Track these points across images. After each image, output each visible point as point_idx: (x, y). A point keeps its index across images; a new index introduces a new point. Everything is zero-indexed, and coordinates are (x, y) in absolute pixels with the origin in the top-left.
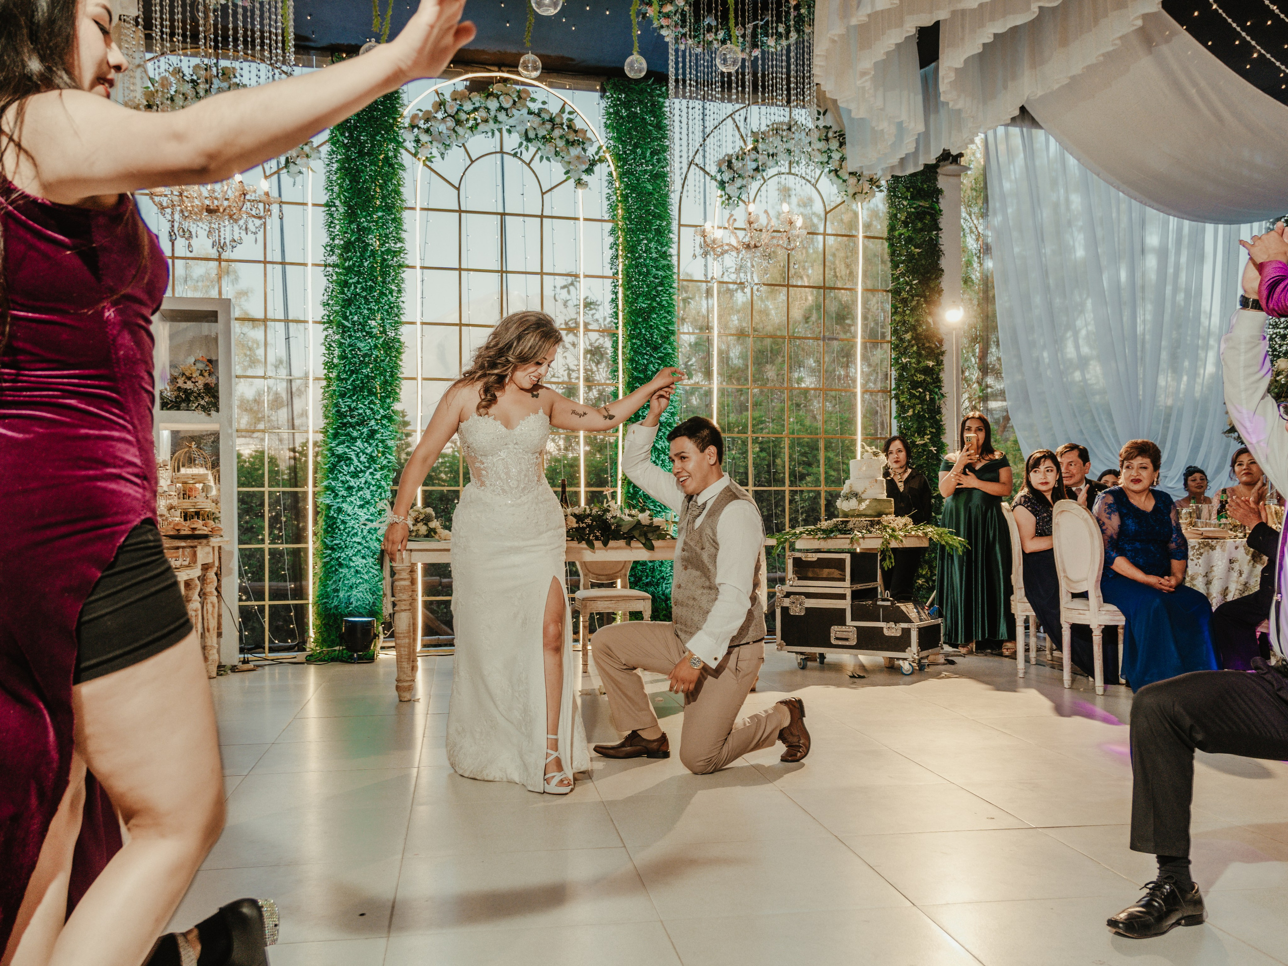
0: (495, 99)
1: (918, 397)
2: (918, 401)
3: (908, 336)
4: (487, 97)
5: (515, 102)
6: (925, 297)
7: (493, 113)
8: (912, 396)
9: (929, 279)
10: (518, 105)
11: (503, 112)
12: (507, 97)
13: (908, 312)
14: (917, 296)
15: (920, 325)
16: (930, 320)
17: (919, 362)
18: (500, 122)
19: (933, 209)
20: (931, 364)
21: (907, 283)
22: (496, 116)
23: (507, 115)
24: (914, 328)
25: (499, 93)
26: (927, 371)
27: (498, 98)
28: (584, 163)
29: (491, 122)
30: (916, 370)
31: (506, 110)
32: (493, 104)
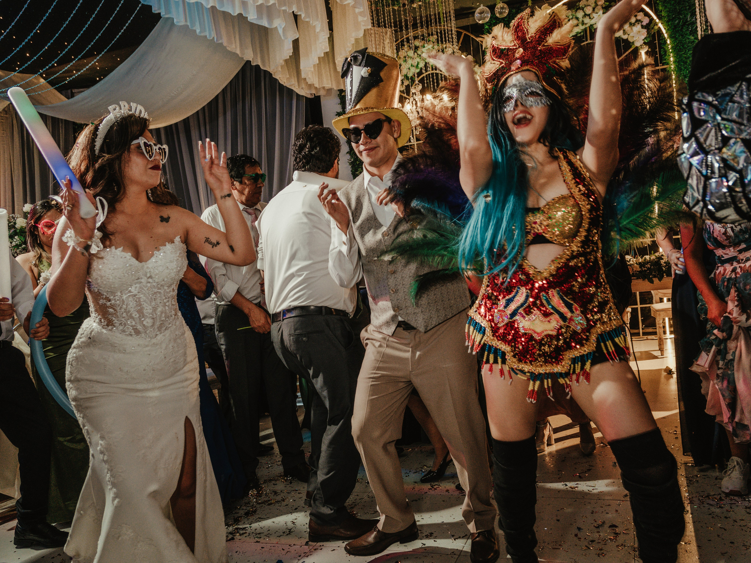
0: (581, 11)
4: (576, 11)
5: (594, 9)
7: (581, 20)
10: (596, 10)
11: (587, 18)
12: (588, 7)
18: (586, 24)
22: (583, 21)
23: (590, 18)
25: (583, 6)
27: (583, 9)
28: (643, 34)
29: (580, 25)
31: (589, 15)
32: (580, 14)
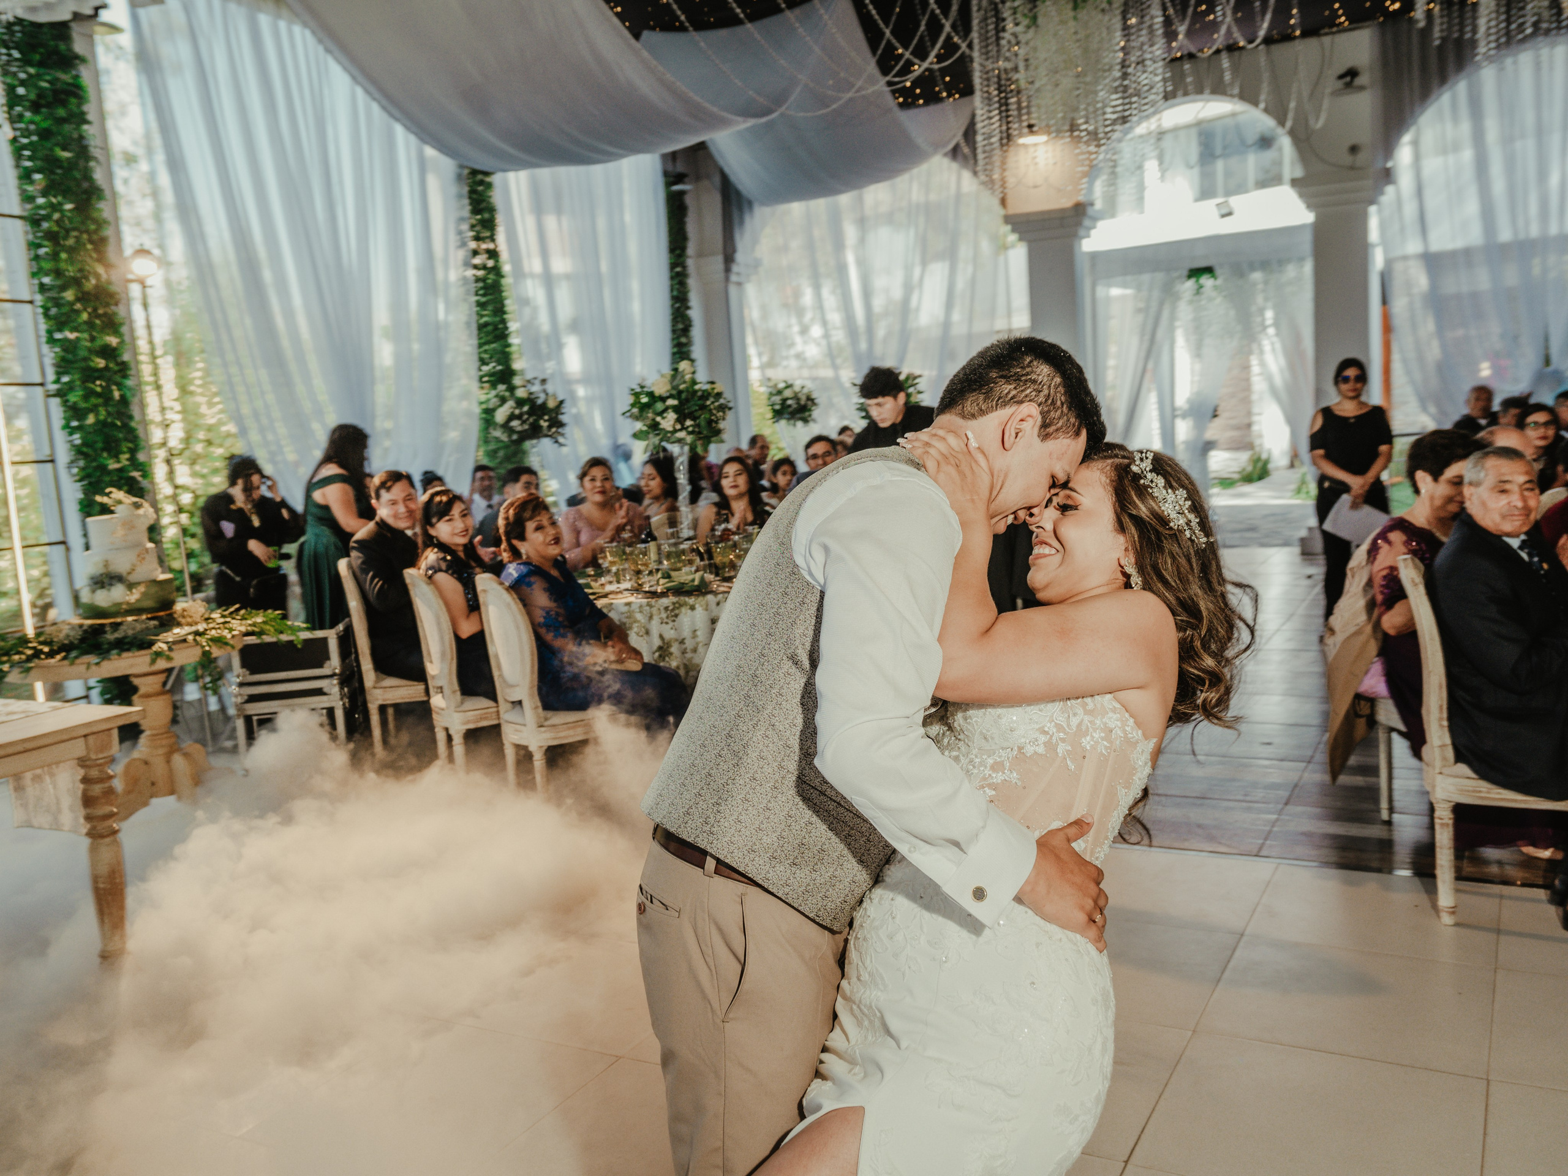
1: (99, 395)
2: (100, 401)
3: (69, 295)
6: (87, 232)
8: (89, 394)
9: (88, 200)
13: (63, 256)
14: (74, 229)
15: (87, 278)
16: (100, 270)
17: (93, 339)
19: (79, 87)
20: (113, 341)
21: (54, 208)
24: (76, 282)
26: (108, 352)
30: (90, 350)
